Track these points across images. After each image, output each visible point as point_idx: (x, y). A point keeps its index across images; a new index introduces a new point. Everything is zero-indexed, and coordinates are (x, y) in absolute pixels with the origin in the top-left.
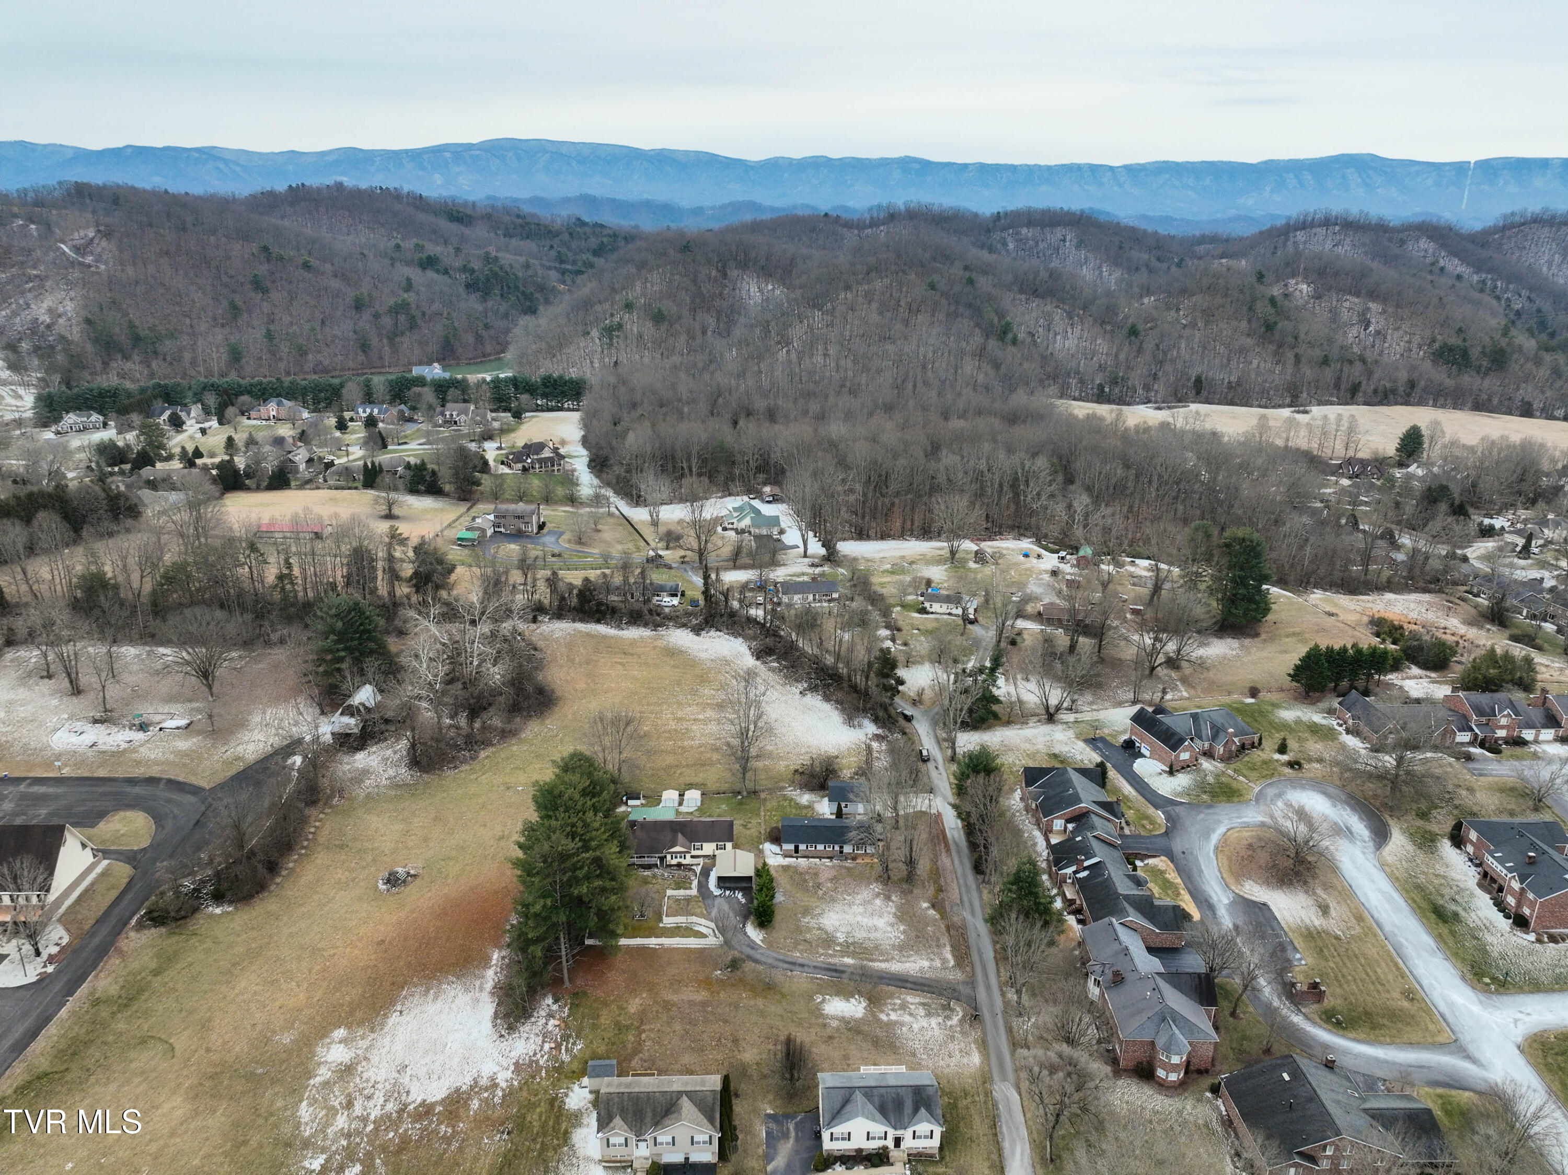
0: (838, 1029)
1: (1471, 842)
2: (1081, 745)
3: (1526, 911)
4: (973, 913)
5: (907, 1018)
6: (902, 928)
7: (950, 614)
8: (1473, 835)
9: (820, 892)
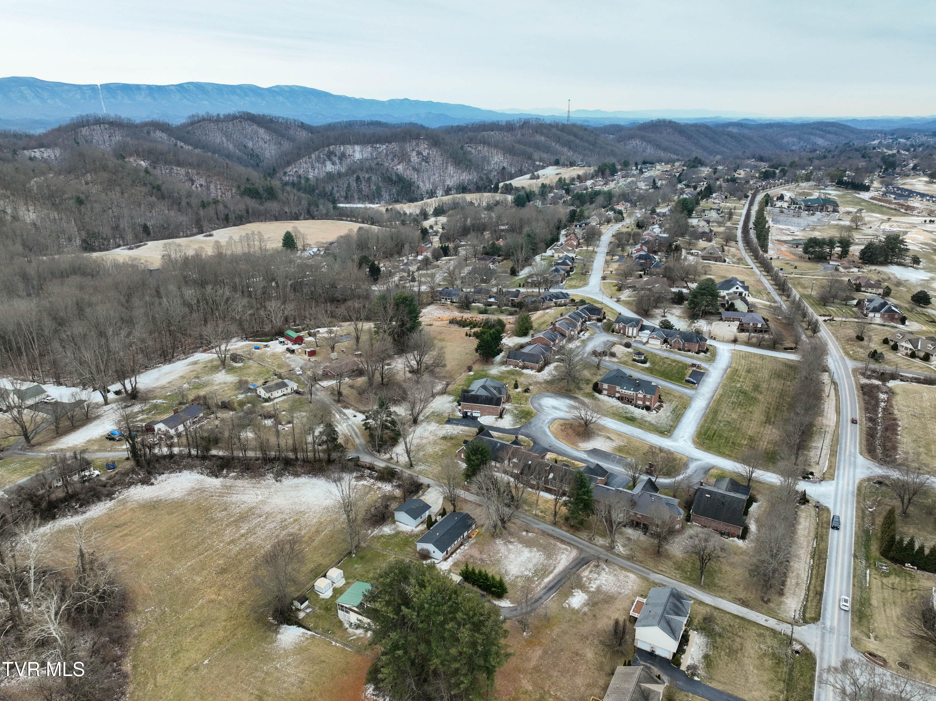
0: (590, 610)
1: (605, 389)
2: (448, 426)
3: (648, 403)
4: (537, 524)
5: (598, 582)
6: (535, 549)
7: (284, 395)
8: (605, 386)
9: (488, 562)
